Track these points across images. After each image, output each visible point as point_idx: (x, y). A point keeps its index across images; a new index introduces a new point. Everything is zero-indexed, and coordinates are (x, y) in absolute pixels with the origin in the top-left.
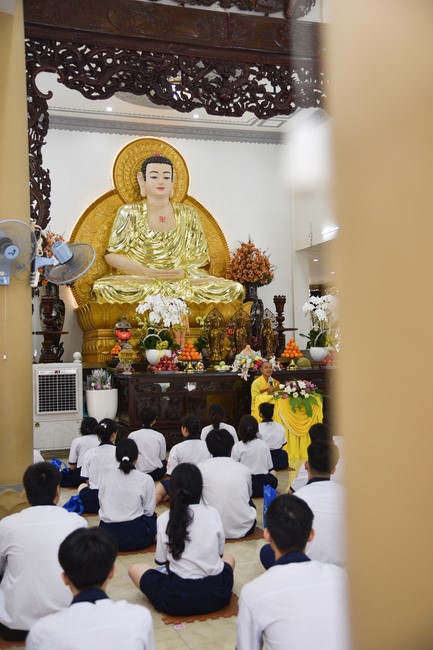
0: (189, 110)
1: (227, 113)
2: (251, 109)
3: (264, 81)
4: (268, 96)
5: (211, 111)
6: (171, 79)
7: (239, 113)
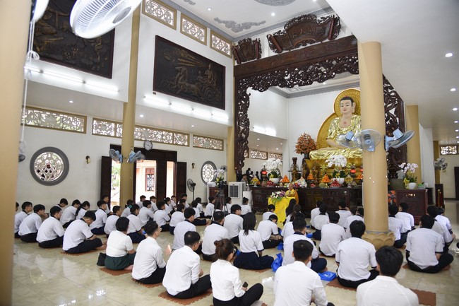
0: (292, 87)
1: (307, 84)
2: (316, 81)
3: (321, 68)
4: (323, 74)
5: (300, 85)
6: (286, 78)
7: (311, 83)
